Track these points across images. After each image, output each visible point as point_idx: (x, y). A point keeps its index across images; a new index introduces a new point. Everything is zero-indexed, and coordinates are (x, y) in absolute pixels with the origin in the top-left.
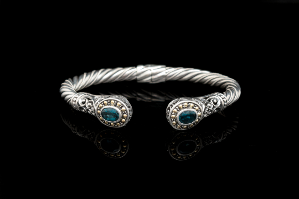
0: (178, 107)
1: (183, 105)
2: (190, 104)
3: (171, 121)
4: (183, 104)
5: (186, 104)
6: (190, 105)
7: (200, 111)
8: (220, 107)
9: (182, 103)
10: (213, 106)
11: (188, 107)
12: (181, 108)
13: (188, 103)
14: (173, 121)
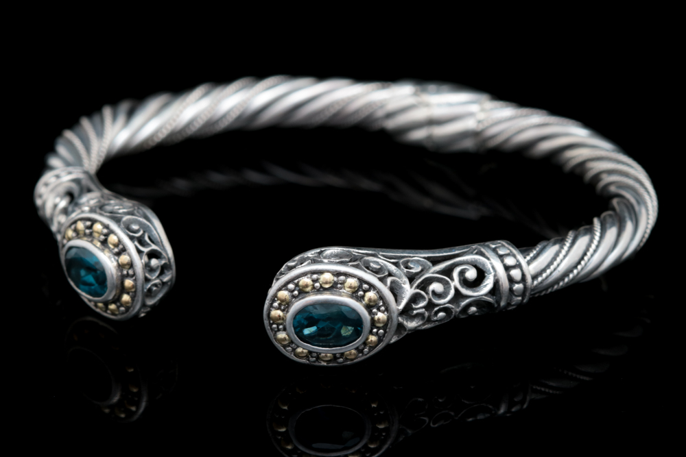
0: (297, 285)
1: (315, 281)
2: (342, 278)
3: (272, 329)
4: (315, 276)
5: (327, 277)
6: (343, 283)
7: (383, 308)
8: (489, 299)
9: (313, 272)
10: (457, 290)
11: (334, 287)
12: (309, 289)
13: (338, 274)
14: (279, 330)
